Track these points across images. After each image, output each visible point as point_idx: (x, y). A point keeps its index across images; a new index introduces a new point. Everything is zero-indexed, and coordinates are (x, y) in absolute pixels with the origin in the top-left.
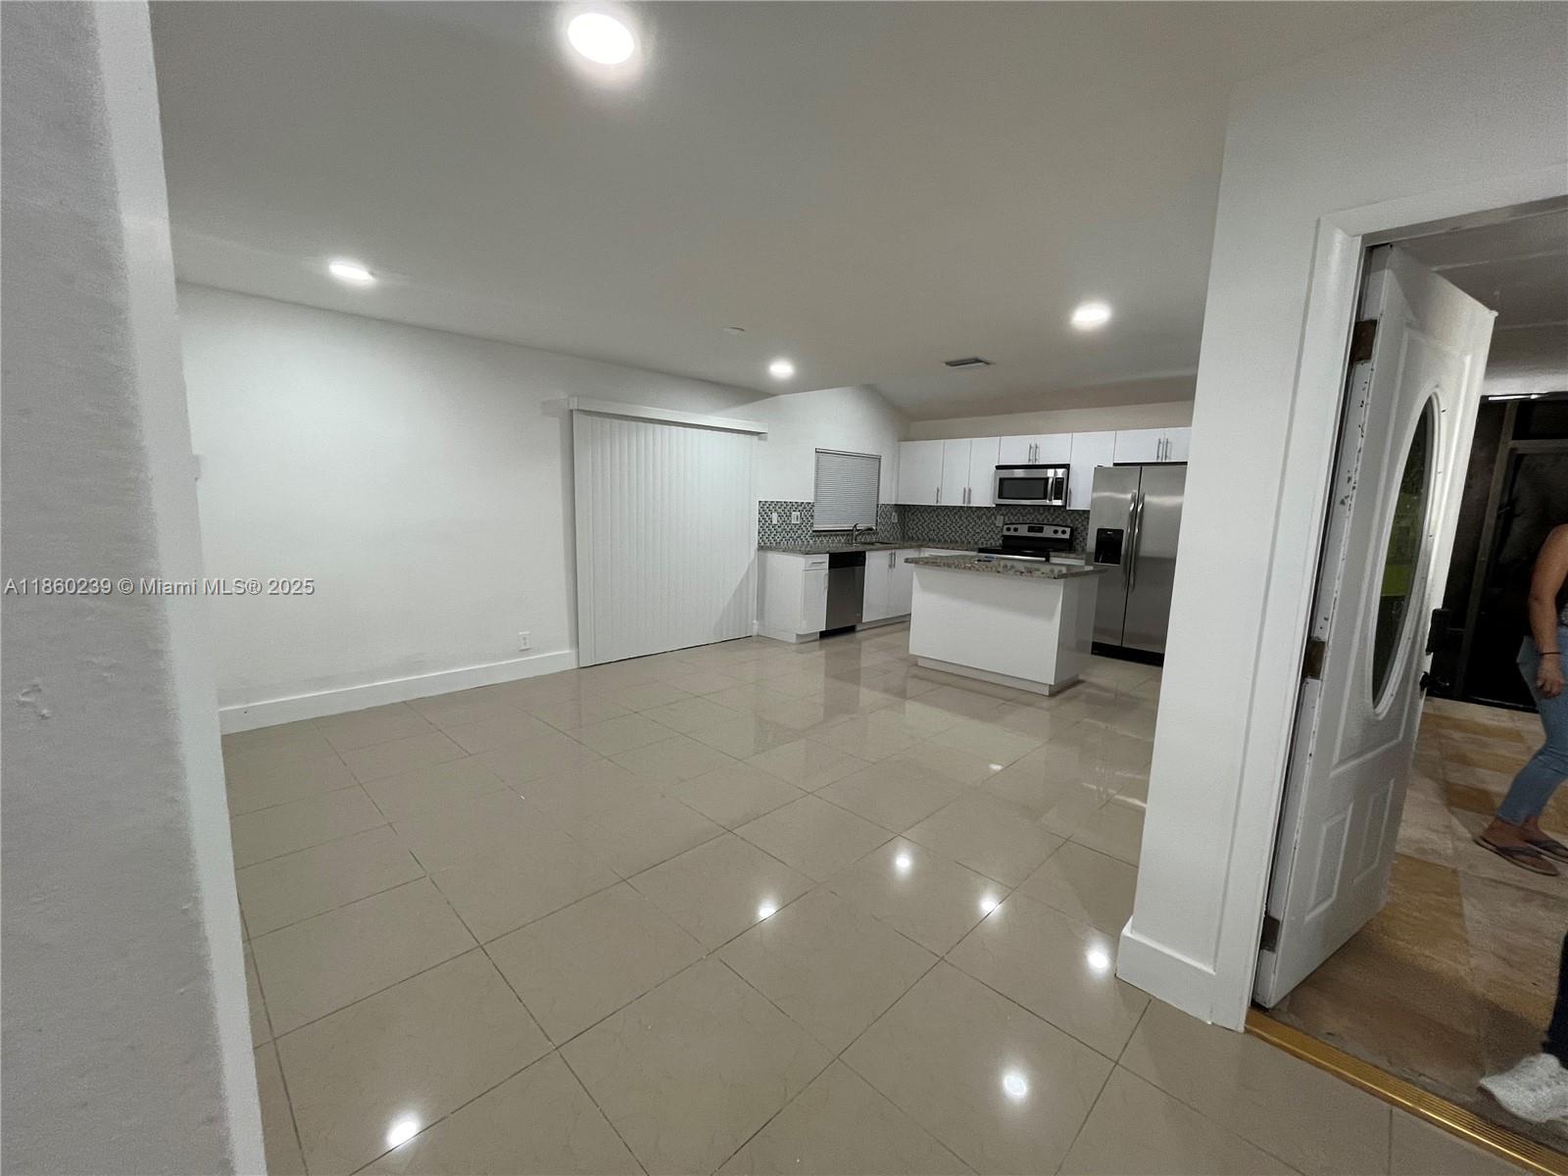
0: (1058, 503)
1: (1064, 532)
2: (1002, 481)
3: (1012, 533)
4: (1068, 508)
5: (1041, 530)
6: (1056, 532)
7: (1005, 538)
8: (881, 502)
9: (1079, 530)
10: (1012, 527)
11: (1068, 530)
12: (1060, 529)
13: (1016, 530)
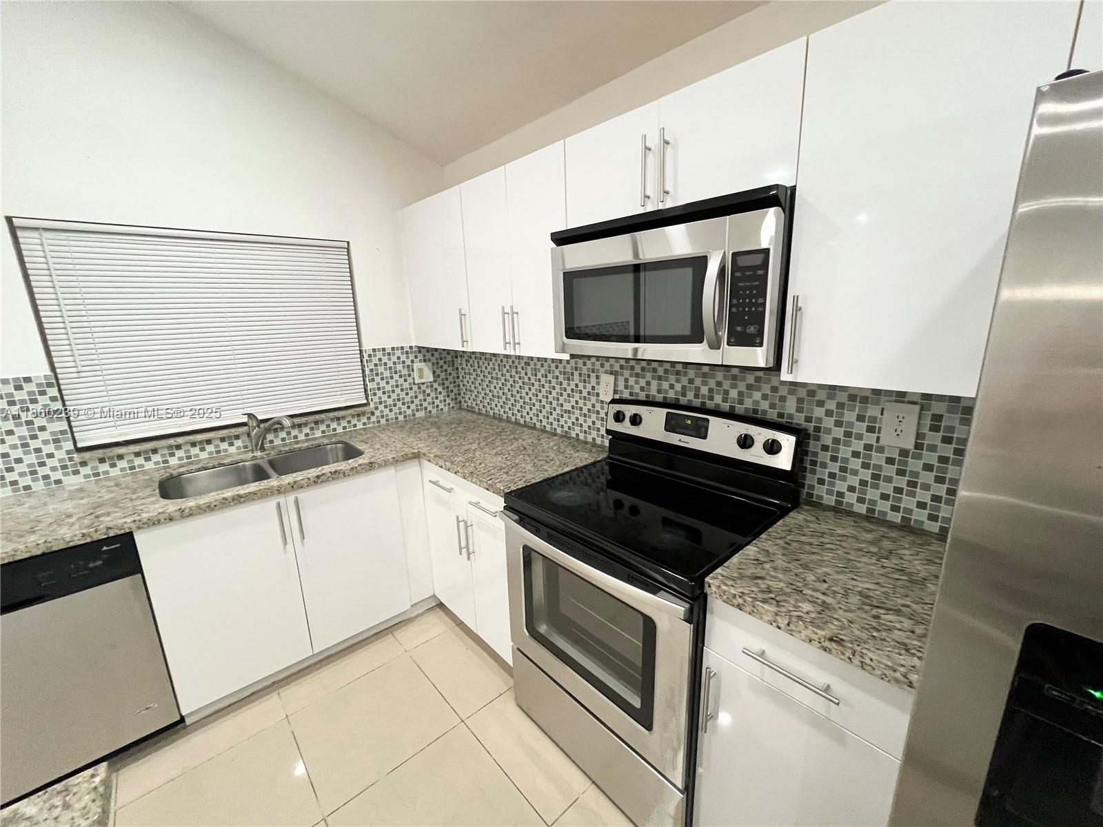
0: (758, 357)
1: (772, 448)
2: (572, 280)
3: (626, 428)
4: (785, 376)
5: (700, 431)
6: (745, 442)
7: (616, 437)
8: (367, 346)
9: (827, 440)
10: (630, 410)
11: (788, 442)
12: (761, 435)
13: (636, 420)
